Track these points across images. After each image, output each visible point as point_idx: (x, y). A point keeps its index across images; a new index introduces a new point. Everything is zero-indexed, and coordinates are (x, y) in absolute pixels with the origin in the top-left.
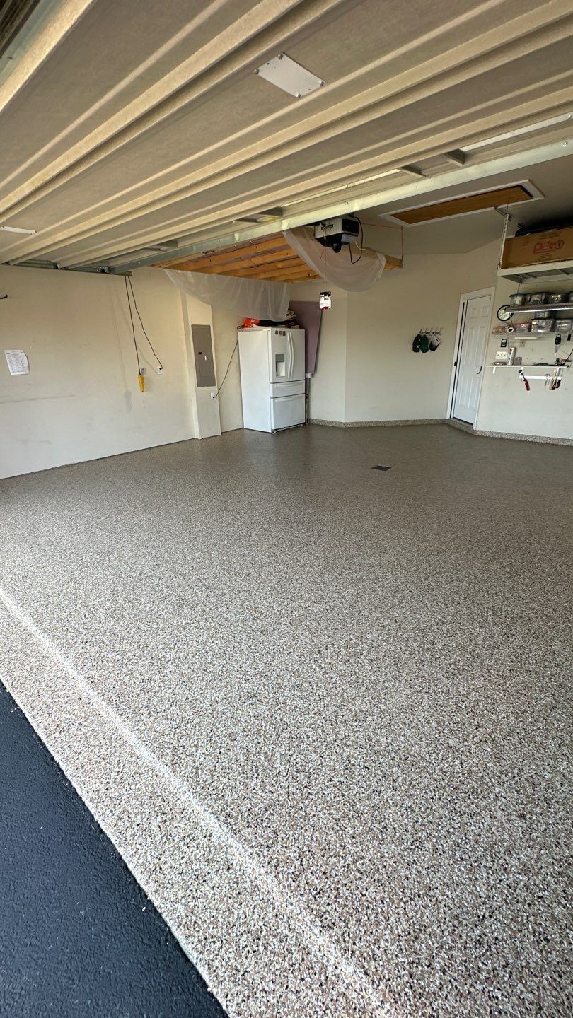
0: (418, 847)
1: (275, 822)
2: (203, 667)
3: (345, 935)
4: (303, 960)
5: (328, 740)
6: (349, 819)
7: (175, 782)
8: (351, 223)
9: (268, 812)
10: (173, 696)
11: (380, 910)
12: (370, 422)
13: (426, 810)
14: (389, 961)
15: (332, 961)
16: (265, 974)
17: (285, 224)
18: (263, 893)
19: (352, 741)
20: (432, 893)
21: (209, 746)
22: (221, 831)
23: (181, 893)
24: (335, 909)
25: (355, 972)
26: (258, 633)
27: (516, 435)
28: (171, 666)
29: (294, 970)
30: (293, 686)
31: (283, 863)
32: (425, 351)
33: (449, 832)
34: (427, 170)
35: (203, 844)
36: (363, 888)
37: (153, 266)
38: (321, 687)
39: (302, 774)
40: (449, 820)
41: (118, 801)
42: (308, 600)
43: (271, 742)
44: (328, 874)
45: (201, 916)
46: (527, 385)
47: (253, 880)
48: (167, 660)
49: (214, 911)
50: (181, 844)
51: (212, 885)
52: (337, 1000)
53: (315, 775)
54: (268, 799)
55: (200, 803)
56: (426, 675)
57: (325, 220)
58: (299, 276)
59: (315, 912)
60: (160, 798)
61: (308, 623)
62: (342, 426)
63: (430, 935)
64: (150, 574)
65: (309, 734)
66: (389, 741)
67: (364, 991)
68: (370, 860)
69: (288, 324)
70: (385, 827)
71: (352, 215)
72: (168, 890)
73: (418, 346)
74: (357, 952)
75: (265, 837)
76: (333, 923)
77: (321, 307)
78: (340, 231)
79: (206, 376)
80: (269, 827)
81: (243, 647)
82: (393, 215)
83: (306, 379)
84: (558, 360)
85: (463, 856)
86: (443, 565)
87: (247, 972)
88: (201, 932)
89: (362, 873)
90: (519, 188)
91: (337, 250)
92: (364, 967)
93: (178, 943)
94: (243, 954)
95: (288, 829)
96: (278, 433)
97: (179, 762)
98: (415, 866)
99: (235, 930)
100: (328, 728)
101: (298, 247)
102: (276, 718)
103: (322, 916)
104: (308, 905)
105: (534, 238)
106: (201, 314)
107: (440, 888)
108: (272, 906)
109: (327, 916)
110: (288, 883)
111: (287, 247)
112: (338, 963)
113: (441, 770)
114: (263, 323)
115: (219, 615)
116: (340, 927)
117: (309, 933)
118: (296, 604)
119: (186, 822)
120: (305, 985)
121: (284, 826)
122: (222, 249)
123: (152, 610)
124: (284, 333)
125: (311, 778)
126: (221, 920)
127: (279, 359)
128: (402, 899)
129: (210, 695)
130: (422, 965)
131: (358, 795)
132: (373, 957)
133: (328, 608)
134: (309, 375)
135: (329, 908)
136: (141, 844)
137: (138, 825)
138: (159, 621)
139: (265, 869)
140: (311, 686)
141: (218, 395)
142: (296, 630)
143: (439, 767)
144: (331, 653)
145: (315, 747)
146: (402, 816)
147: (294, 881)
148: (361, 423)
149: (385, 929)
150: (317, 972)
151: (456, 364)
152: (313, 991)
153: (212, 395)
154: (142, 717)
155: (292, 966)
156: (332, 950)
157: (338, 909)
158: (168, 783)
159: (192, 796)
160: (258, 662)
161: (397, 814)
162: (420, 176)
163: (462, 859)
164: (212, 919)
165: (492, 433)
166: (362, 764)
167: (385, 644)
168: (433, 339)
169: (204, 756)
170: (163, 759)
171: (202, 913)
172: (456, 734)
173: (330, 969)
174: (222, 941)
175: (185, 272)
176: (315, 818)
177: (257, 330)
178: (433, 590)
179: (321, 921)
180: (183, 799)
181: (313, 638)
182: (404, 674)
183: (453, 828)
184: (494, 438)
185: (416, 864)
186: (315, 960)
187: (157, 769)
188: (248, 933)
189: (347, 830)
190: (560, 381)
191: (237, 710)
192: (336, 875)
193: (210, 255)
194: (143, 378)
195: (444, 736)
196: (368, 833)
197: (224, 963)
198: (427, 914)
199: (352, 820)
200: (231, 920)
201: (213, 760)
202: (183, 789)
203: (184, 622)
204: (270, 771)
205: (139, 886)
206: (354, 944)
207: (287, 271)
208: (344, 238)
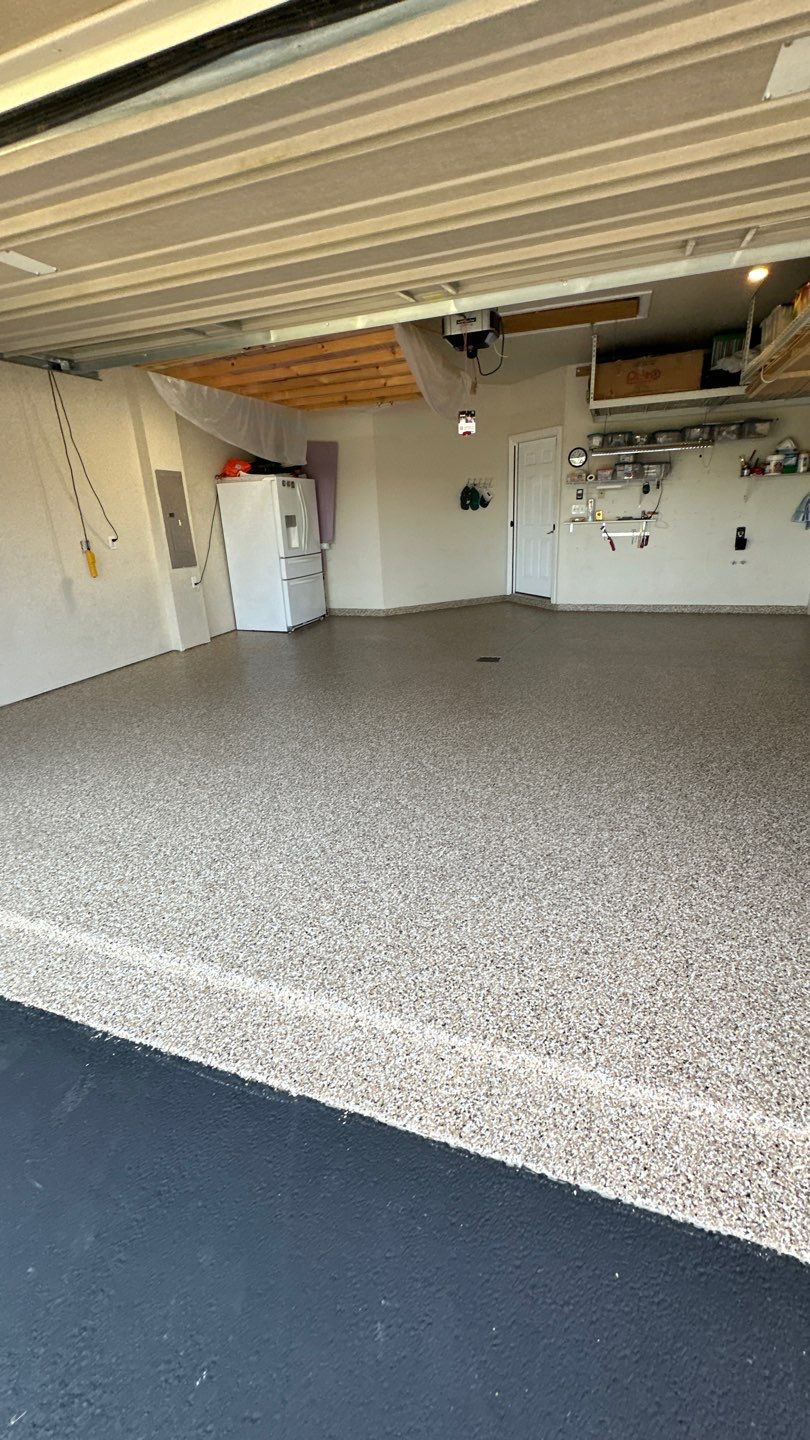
27: (605, 606)
32: (475, 508)
46: (612, 543)
69: (297, 472)
73: (467, 502)
79: (182, 553)
84: (644, 512)
96: (296, 631)
106: (167, 456)
124: (292, 485)
127: (290, 521)
141: (202, 580)
148: (406, 608)
151: (512, 524)
153: (194, 580)
165: (576, 606)
168: (483, 492)
177: (250, 480)
184: (578, 612)
190: (648, 537)
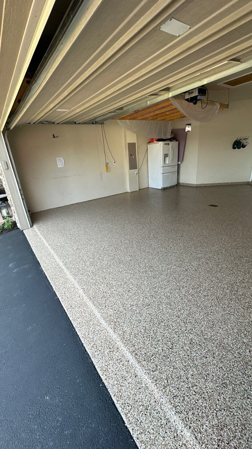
0: (224, 387)
1: (156, 361)
2: (128, 290)
3: (186, 418)
4: (167, 424)
5: (182, 329)
6: (191, 367)
7: (115, 336)
8: (202, 90)
9: (154, 356)
10: (115, 301)
11: (204, 411)
12: (209, 184)
13: (230, 370)
14: (207, 436)
15: (180, 428)
16: (149, 425)
17: (171, 94)
18: (150, 391)
19: (194, 332)
20: (231, 410)
21: (129, 324)
22: (133, 360)
23: (116, 382)
24: (182, 406)
25: (191, 436)
26: (152, 278)
28: (115, 288)
29: (162, 427)
30: (167, 303)
31: (159, 380)
32: (239, 148)
33: (241, 383)
34: (243, 59)
35: (125, 364)
36: (196, 399)
37: (113, 119)
38: (179, 305)
39: (169, 342)
40: (242, 377)
41: (92, 340)
42: (175, 265)
43: (156, 326)
44: (180, 389)
45: (123, 394)
48: (113, 285)
49: (129, 393)
50: (116, 362)
51: (128, 382)
52: (182, 446)
53: (175, 344)
54: (154, 351)
55: (124, 347)
56: (233, 306)
57: (189, 90)
58: (175, 118)
59: (173, 404)
60: (109, 342)
61: (175, 276)
62: (195, 186)
63: (229, 430)
64: (108, 249)
65: (173, 325)
66: (212, 335)
67: (195, 446)
68: (200, 388)
69: (170, 140)
70: (208, 374)
71: (203, 86)
72: (111, 380)
73: (236, 146)
74: (192, 428)
75: (152, 366)
76: (181, 412)
77: (186, 131)
78: (197, 94)
79: (133, 165)
80: (154, 363)
81: (145, 283)
82: (225, 83)
83: (178, 165)
85: (249, 397)
86: (244, 254)
87: (142, 422)
88: (123, 400)
89: (196, 392)
91: (195, 103)
92: (195, 435)
93: (114, 402)
94: (140, 414)
95: (162, 365)
96: (164, 189)
97: (117, 328)
98: (223, 396)
99: (137, 403)
100: (182, 324)
101: (176, 104)
102: (158, 316)
103: (176, 407)
104: (170, 401)
106: (132, 138)
107: (235, 409)
108: (154, 397)
109: (178, 407)
110: (161, 389)
111: (171, 105)
112: (183, 430)
113: (239, 353)
114: (159, 140)
115: (135, 268)
116: (184, 414)
117: (170, 413)
118: (169, 267)
119: (119, 353)
120: (167, 435)
121: (160, 364)
122: (142, 109)
123: (108, 264)
124: (168, 144)
125: (173, 345)
126: (132, 398)
127: (166, 156)
128: (215, 409)
129: (130, 302)
130: (224, 443)
131: (195, 357)
132: (200, 432)
133: (184, 270)
134: (179, 163)
135: (179, 404)
136: (101, 359)
137: (100, 351)
138: (111, 268)
139: (151, 380)
140: (175, 304)
141: (138, 173)
142: (169, 278)
143: (238, 351)
144: (185, 290)
145: (176, 332)
146: (217, 371)
147: (164, 389)
149: (206, 421)
150: (173, 431)
152: (170, 439)
153: (136, 173)
154: (103, 308)
155: (161, 425)
156: (180, 423)
157: (184, 406)
158: (112, 336)
159: (121, 343)
160: (151, 290)
161: (214, 369)
162: (239, 63)
163: (248, 398)
164: (128, 396)
166: (198, 343)
167: (212, 289)
168: (244, 142)
169: (127, 327)
170: (110, 326)
171: (124, 393)
172: (248, 337)
173: (179, 431)
174: (132, 406)
175: (125, 120)
176: (175, 363)
177: (156, 143)
178: (238, 266)
179: (176, 409)
180: (118, 344)
181: (177, 283)
182: (221, 304)
183: (244, 382)
186: (172, 425)
187: (108, 329)
188: (143, 406)
189: (189, 371)
191: (142, 310)
192: (183, 391)
193: (136, 112)
194: (107, 167)
195: (241, 337)
196: (199, 375)
197: (132, 416)
198: (228, 419)
199: (192, 367)
200: (136, 398)
201: (131, 330)
202: (118, 340)
203: (121, 270)
204: (155, 338)
205: (99, 375)
206: (191, 423)
207: (171, 116)
208: (198, 98)
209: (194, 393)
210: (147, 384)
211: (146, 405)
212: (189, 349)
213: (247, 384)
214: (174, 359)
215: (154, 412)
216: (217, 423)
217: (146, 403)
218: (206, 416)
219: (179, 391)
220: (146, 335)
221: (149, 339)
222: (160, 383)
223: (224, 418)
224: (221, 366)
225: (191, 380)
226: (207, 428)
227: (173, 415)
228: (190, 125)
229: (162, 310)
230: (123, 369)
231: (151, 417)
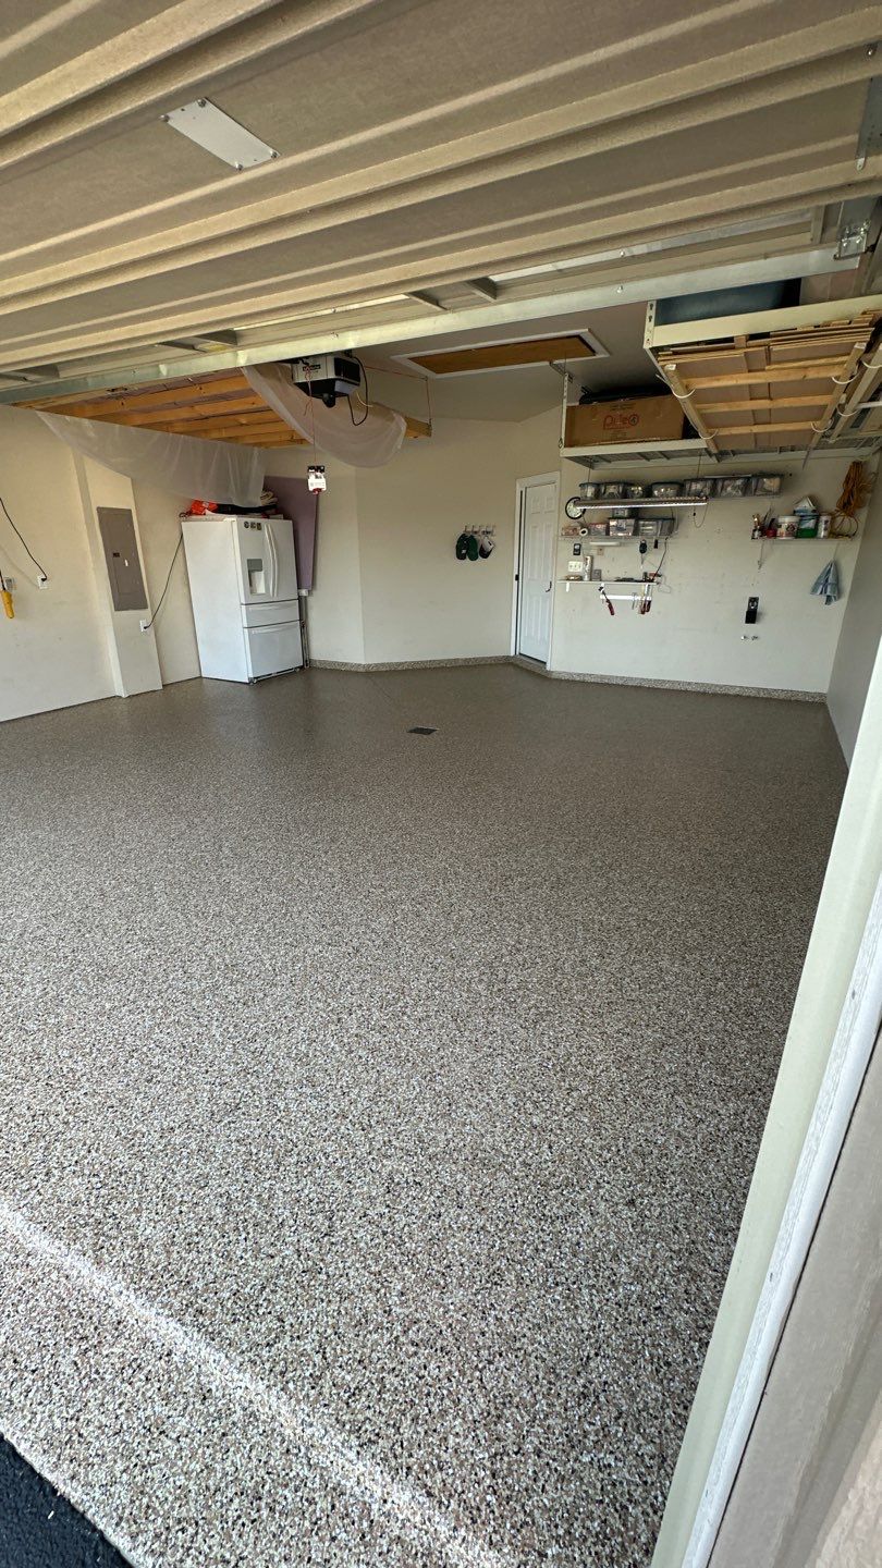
0: (496, 1284)
1: (279, 1303)
2: (145, 1075)
3: (396, 1447)
4: (333, 1507)
5: (359, 1153)
6: (395, 1268)
7: (100, 1281)
8: (347, 364)
9: (267, 1290)
10: (93, 1135)
11: (445, 1392)
12: (403, 663)
13: (505, 1225)
14: (461, 1465)
15: (378, 1495)
16: (271, 1552)
17: (243, 358)
18: (264, 1422)
19: (396, 1148)
20: (518, 1345)
21: (160, 1206)
22: (187, 1340)
23: (120, 1466)
24: (380, 1412)
25: (413, 1497)
26: (240, 1006)
27: (602, 677)
28: (87, 1085)
29: (319, 1529)
30: (300, 1081)
31: (295, 1364)
32: (473, 558)
33: (537, 1250)
35: (157, 1372)
36: (420, 1368)
37: (15, 405)
38: (343, 1075)
39: (320, 1216)
40: (537, 1232)
42: (318, 942)
43: (268, 1176)
44: (367, 1361)
45: (158, 1493)
46: (611, 607)
47: (246, 1405)
48: (79, 1074)
49: (182, 1477)
50: (118, 1382)
51: (174, 1436)
52: (388, 1551)
53: (340, 1213)
54: (265, 1268)
55: (148, 1304)
56: (498, 1030)
57: (307, 357)
58: (277, 438)
59: (348, 1427)
60: (74, 1314)
61: (320, 978)
62: (361, 670)
63: (517, 1407)
64: (39, 933)
65: (329, 1150)
66: (450, 1136)
67: (427, 1522)
68: (428, 1322)
69: (264, 511)
70: (449, 1267)
71: (348, 352)
72: (96, 1467)
73: (464, 551)
74: (415, 1467)
75: (263, 1331)
76: (377, 1435)
77: (311, 488)
78: (332, 375)
79: (128, 593)
80: (270, 1313)
81: (214, 1032)
82: (413, 359)
83: (300, 598)
84: (645, 574)
85: (558, 1280)
87: (241, 1559)
88: (160, 1520)
89: (417, 1345)
90: (576, 340)
91: (330, 403)
92: (426, 1485)
93: (118, 1552)
94: (234, 1533)
95: (301, 1307)
96: (259, 683)
97: (107, 1244)
98: (493, 1312)
99: (218, 1497)
100: (358, 1136)
101: (268, 394)
102: (273, 1136)
103: (360, 1428)
104: (337, 1419)
105: (603, 409)
107: (528, 1334)
108: (279, 1439)
109: (367, 1426)
110: (304, 1393)
111: (250, 393)
112: (388, 1493)
113: (524, 1164)
114: (223, 509)
115: (170, 986)
116: (388, 1437)
117: (340, 1461)
118: (298, 952)
119: (125, 1342)
120: (337, 1546)
121: (293, 1305)
122: (141, 386)
123: (47, 993)
124: (259, 526)
125: (334, 1219)
126: (193, 1488)
127: (253, 567)
128: (477, 1366)
129: (160, 1120)
130: (508, 1454)
131: (406, 1229)
132: (439, 1466)
133: (351, 950)
134: (304, 592)
135: (369, 1414)
136: (41, 1403)
137: (33, 1371)
138: (61, 1010)
139: (265, 1382)
140: (329, 1075)
141: (154, 623)
142: (302, 992)
143: (521, 1159)
144: (358, 1020)
145: (339, 1170)
146: (472, 1243)
147: (313, 1388)
148: (389, 664)
149: (455, 1418)
150: (356, 1519)
151: (517, 578)
152: (350, 1550)
153: (143, 624)
154: (35, 1182)
155: (316, 1523)
156: (378, 1477)
157: (383, 1410)
158: (88, 1285)
159: (133, 1297)
160: (241, 1052)
161: (464, 1241)
162: (438, 309)
163: (557, 1284)
164: (178, 1491)
165: (572, 675)
166: (411, 1179)
167: (437, 993)
168: (484, 541)
169: (152, 1224)
170: (78, 1246)
171: (159, 1488)
172: (542, 1106)
173: (375, 1507)
174: (197, 1523)
175: (77, 419)
176: (343, 1280)
177: (213, 520)
178: (502, 904)
179: (358, 1438)
180: (117, 1304)
181: (329, 1000)
182: (466, 1034)
183: (543, 1242)
184: (574, 682)
185: (495, 1309)
186: (352, 1501)
187: (67, 1265)
188: (242, 1494)
189: (392, 1285)
190: (650, 602)
191: (207, 1136)
192: (379, 1359)
193: (119, 394)
194: (10, 596)
195: (526, 1113)
196: (423, 1281)
197: (201, 1558)
198: (513, 1377)
199: (400, 1268)
200: (211, 1483)
201: (170, 1228)
202: (117, 1288)
203: (108, 1006)
204: (268, 1222)
205: (41, 1478)
206: (411, 1456)
207: (258, 430)
208: (338, 387)
209: (413, 1349)
210: (251, 1402)
211: (251, 1484)
212: (387, 1211)
213: (550, 1245)
214: (341, 1265)
215: (286, 1492)
216: (484, 1406)
217: (252, 1478)
218: (454, 1402)
219: (365, 1368)
220: (232, 1225)
221: (244, 1235)
222: (298, 1373)
223: (502, 1378)
224: (481, 1224)
225: (399, 1311)
226: (457, 1440)
227: (351, 1462)
228: (322, 471)
229: (287, 1109)
230: (149, 1394)
231: (277, 1515)
